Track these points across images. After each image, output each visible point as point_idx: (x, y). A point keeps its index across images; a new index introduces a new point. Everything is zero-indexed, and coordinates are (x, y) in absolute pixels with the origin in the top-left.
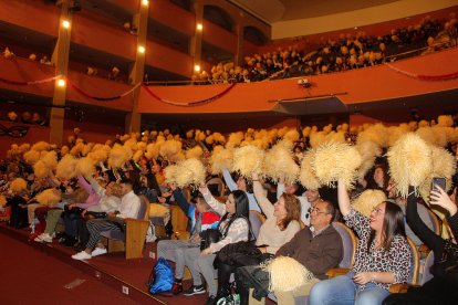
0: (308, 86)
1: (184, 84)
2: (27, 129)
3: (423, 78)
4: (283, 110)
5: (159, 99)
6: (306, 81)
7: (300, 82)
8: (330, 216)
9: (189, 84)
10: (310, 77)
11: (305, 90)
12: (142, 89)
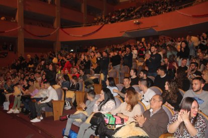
0: (138, 24)
1: (80, 26)
2: (7, 53)
3: (194, 16)
4: (127, 36)
5: (68, 34)
6: (137, 21)
7: (135, 22)
8: (161, 102)
9: (82, 26)
10: (139, 19)
11: (138, 25)
12: (60, 30)
